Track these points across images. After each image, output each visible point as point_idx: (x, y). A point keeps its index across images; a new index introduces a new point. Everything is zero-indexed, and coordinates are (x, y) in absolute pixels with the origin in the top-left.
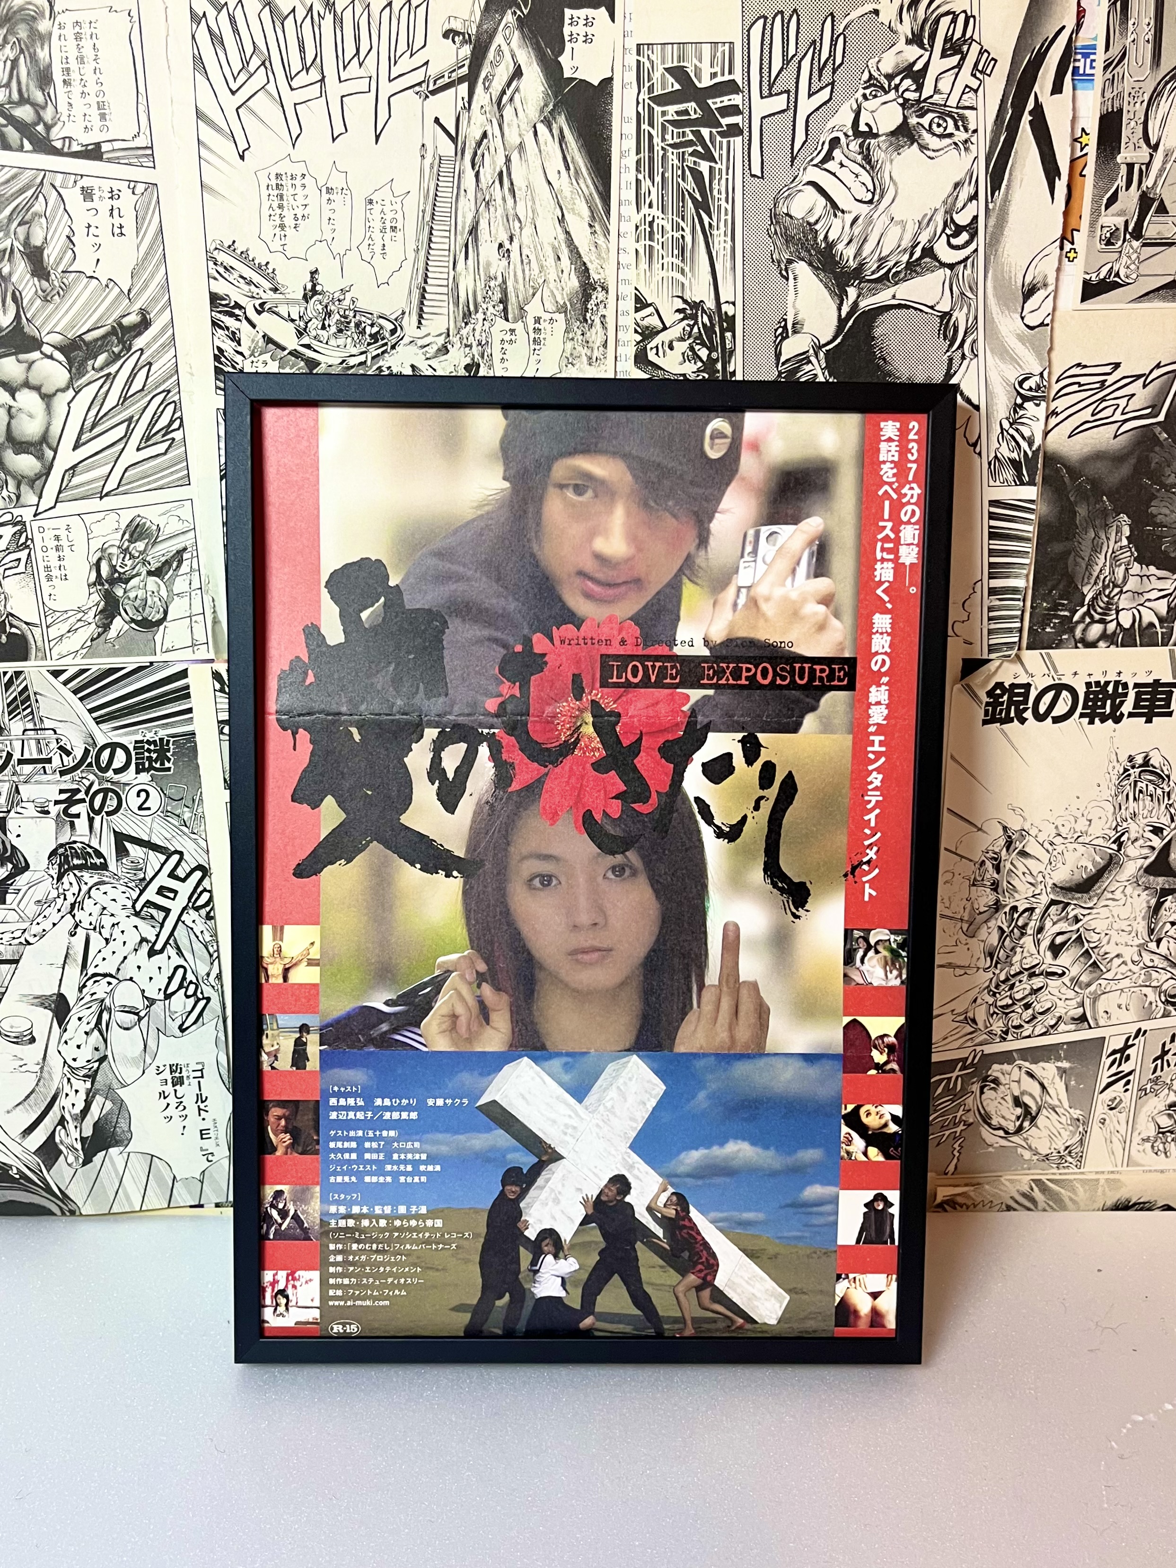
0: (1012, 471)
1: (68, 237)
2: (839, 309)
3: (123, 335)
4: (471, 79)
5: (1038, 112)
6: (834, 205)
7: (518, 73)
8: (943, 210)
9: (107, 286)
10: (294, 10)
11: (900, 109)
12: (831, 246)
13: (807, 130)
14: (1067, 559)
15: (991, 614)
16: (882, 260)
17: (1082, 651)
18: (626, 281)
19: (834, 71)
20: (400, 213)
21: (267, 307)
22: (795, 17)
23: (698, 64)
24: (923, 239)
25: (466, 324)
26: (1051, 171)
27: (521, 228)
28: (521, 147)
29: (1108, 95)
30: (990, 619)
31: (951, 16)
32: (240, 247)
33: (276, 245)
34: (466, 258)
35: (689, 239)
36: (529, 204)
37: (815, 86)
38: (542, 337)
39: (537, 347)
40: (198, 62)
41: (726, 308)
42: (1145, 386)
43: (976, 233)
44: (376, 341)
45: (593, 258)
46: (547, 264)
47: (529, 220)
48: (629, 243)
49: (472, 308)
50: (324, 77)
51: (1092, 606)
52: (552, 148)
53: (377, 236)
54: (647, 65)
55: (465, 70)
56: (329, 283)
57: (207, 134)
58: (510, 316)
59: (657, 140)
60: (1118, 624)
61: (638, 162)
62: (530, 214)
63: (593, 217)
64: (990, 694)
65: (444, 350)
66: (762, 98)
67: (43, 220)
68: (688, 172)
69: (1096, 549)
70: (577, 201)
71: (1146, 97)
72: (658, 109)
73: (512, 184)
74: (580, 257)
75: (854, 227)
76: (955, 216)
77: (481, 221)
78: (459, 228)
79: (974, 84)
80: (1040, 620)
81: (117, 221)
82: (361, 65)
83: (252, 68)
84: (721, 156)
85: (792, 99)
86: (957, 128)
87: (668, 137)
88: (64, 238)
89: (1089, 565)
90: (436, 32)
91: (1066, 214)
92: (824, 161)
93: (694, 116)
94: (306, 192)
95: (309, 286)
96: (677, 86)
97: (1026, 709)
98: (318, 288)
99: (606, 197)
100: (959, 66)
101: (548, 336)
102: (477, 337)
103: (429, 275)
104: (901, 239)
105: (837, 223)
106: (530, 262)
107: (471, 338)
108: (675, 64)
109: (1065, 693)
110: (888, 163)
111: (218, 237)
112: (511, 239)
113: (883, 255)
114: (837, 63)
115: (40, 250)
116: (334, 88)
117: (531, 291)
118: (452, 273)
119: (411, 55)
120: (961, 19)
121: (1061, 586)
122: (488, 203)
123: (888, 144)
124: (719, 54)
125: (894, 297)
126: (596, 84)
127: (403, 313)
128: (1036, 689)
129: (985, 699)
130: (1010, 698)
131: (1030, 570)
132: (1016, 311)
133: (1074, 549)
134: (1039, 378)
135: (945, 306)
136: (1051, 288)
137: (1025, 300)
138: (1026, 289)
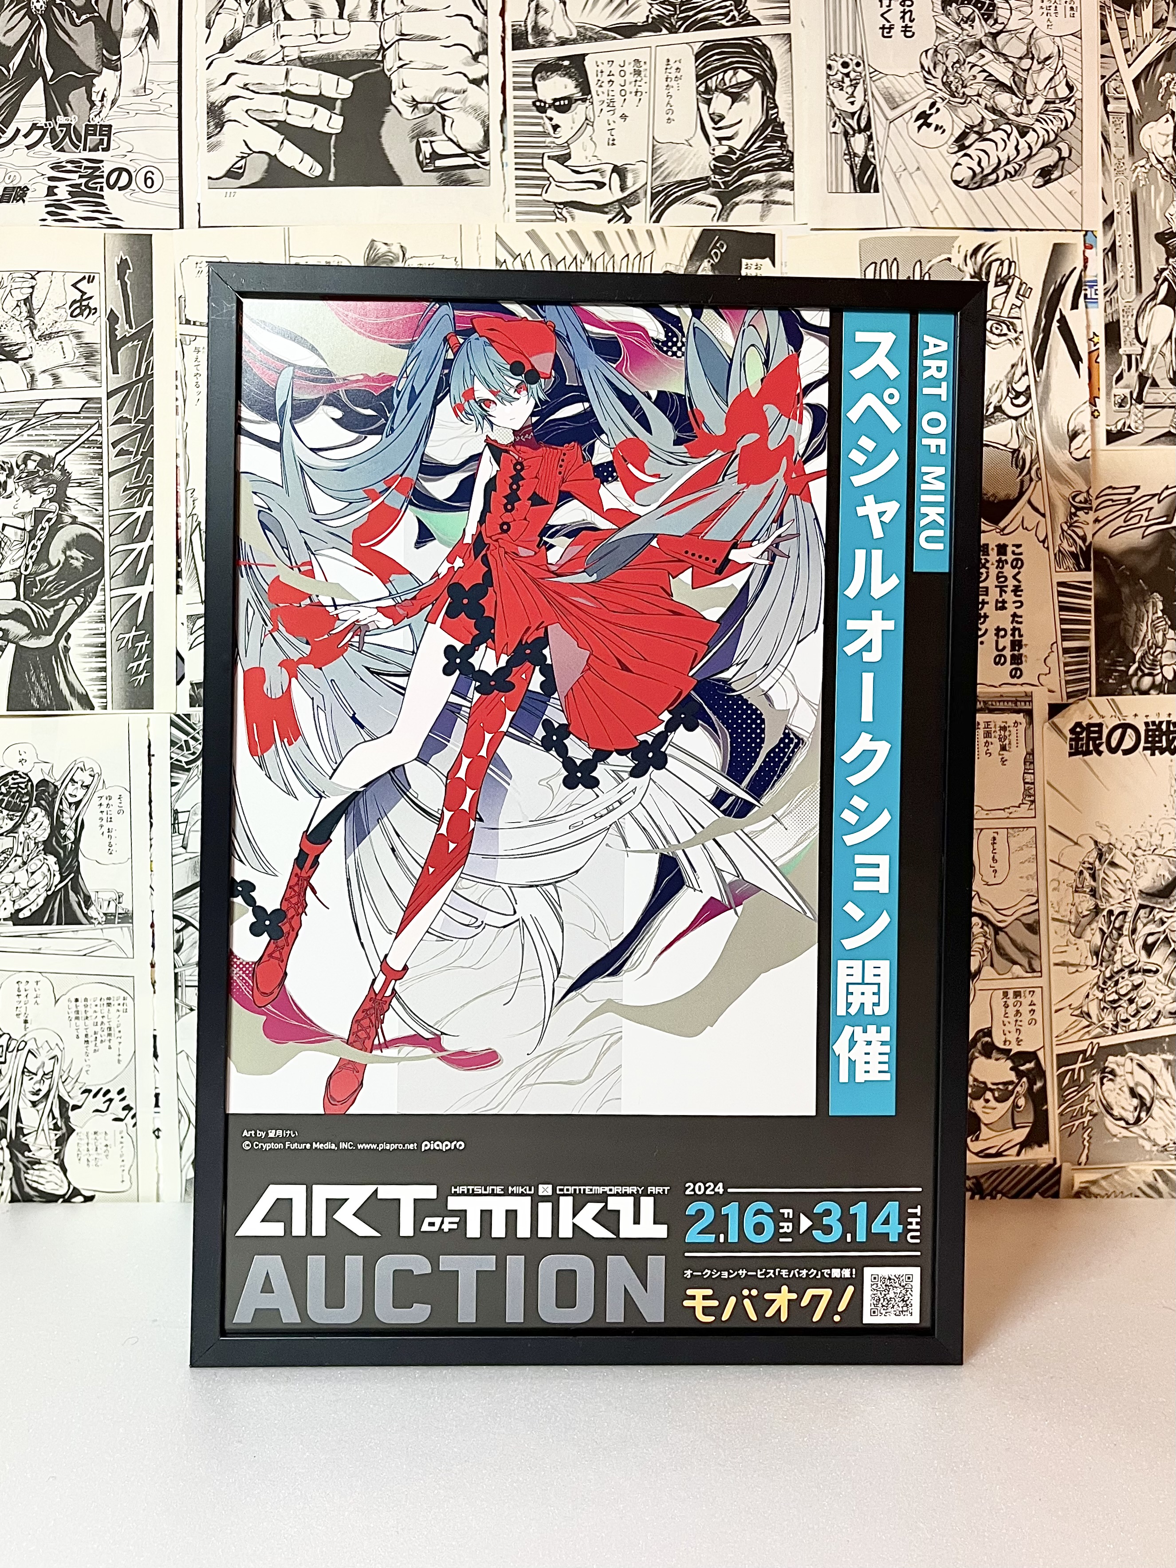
0: (1072, 561)
5: (1063, 320)
8: (1005, 383)
10: (564, 259)
14: (1119, 627)
15: (1067, 668)
17: (1138, 697)
22: (895, 262)
24: (994, 400)
26: (1076, 358)
29: (1109, 311)
30: (1066, 672)
31: (999, 262)
42: (1159, 502)
43: (1030, 397)
51: (1141, 662)
60: (1163, 676)
64: (1072, 731)
69: (1140, 619)
71: (1135, 313)
76: (1015, 384)
79: (1018, 303)
80: (1103, 673)
86: (1009, 330)
89: (1137, 630)
91: (1090, 384)
97: (1101, 744)
100: (1007, 292)
109: (1129, 731)
120: (1006, 263)
121: (1116, 647)
128: (1107, 727)
129: (1069, 736)
130: (1088, 735)
131: (1092, 635)
132: (1065, 449)
133: (1123, 619)
134: (1085, 495)
135: (1014, 445)
136: (1088, 433)
137: (1071, 441)
138: (1070, 433)
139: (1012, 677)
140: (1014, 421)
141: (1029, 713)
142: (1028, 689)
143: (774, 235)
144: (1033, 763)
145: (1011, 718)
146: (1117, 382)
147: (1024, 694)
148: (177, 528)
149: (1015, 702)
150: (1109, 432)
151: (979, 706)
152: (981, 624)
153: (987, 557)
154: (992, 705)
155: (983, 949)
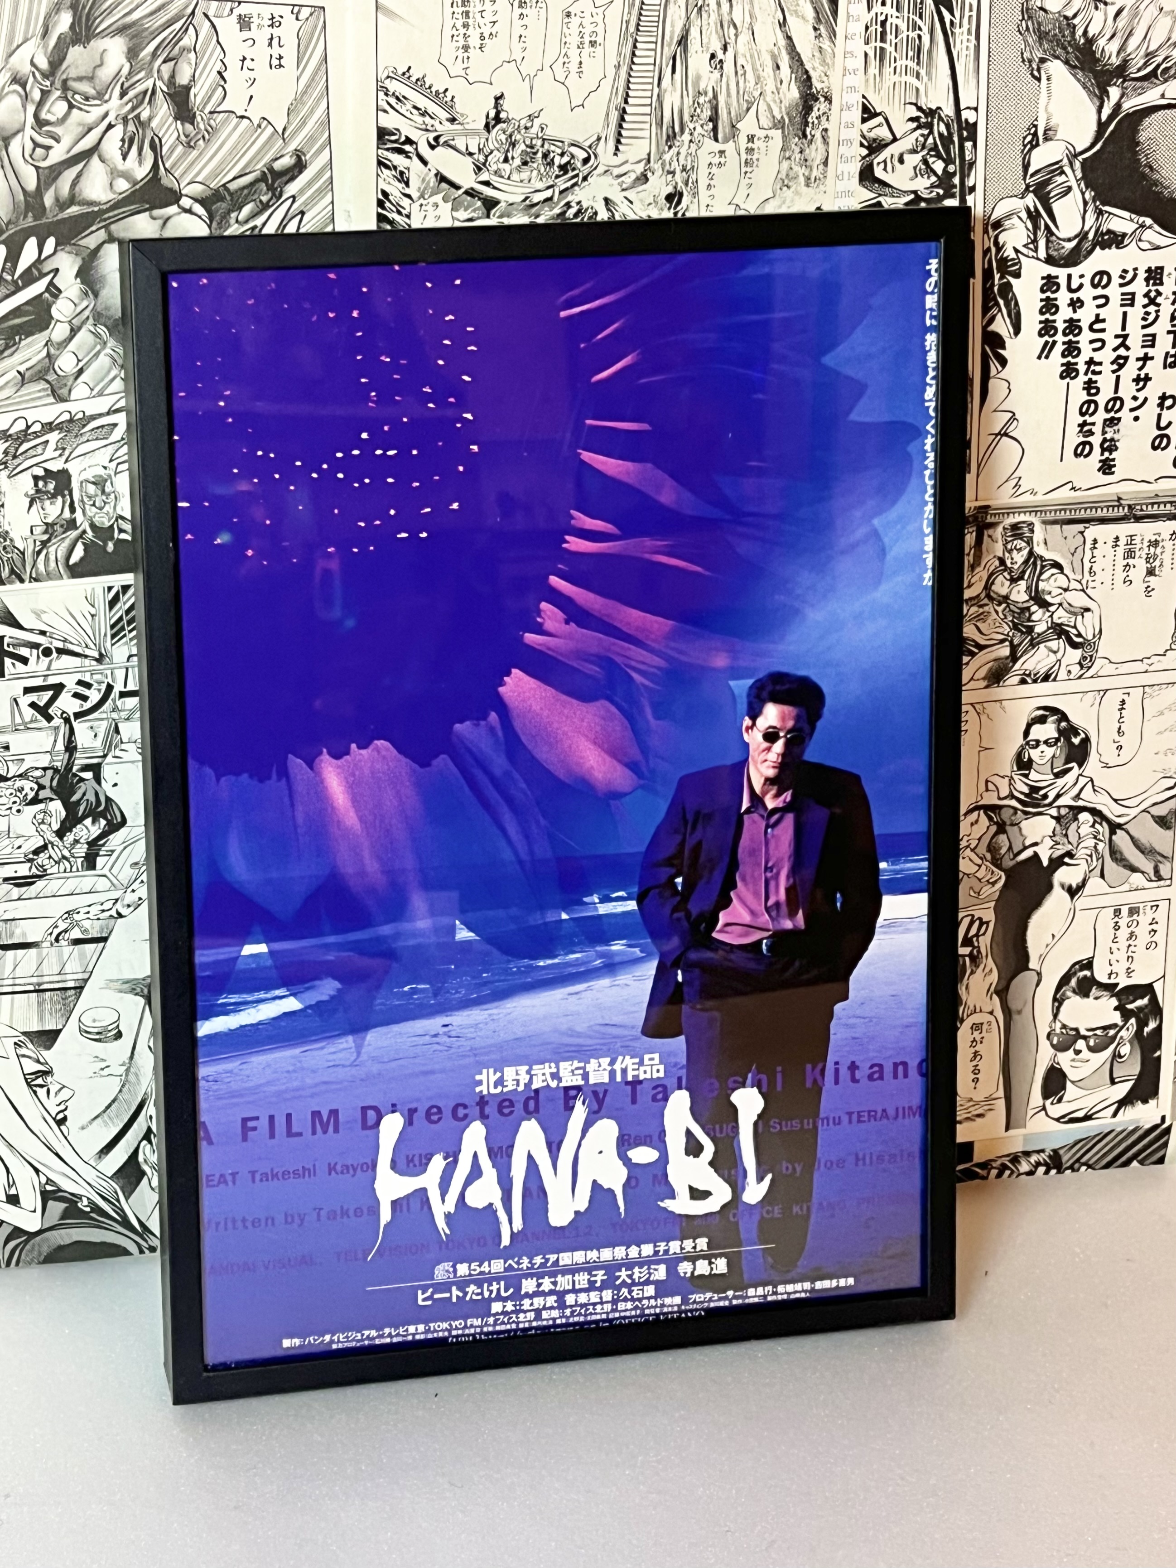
1: (219, 73)
2: (1099, 111)
3: (273, 182)
9: (259, 126)
12: (1090, 42)
16: (1150, 55)
18: (853, 89)
20: (601, 25)
21: (442, 140)
25: (670, 147)
27: (737, 35)
32: (415, 74)
33: (457, 69)
34: (674, 72)
35: (926, 40)
36: (748, 7)
38: (755, 157)
39: (749, 169)
41: (968, 116)
44: (566, 172)
45: (817, 65)
46: (765, 74)
47: (746, 25)
48: (858, 47)
49: (677, 129)
53: (573, 53)
56: (513, 109)
58: (720, 136)
62: (748, 19)
63: (818, 20)
65: (643, 178)
67: (192, 55)
74: (802, 64)
75: (1119, 19)
77: (692, 29)
78: (667, 38)
81: (276, 51)
88: (214, 73)
95: (492, 114)
98: (503, 115)
101: (762, 157)
102: (682, 162)
103: (631, 93)
104: (1171, 31)
105: (1098, 17)
106: (745, 73)
107: (675, 164)
111: (392, 65)
112: (725, 48)
113: (1151, 48)
115: (187, 89)
117: (745, 106)
118: (656, 90)
122: (700, 9)
125: (1163, 96)
127: (599, 139)
145: (1166, 528)
151: (1121, 513)
152: (1138, 390)
153: (1160, 288)
154: (1142, 510)
155: (1091, 856)
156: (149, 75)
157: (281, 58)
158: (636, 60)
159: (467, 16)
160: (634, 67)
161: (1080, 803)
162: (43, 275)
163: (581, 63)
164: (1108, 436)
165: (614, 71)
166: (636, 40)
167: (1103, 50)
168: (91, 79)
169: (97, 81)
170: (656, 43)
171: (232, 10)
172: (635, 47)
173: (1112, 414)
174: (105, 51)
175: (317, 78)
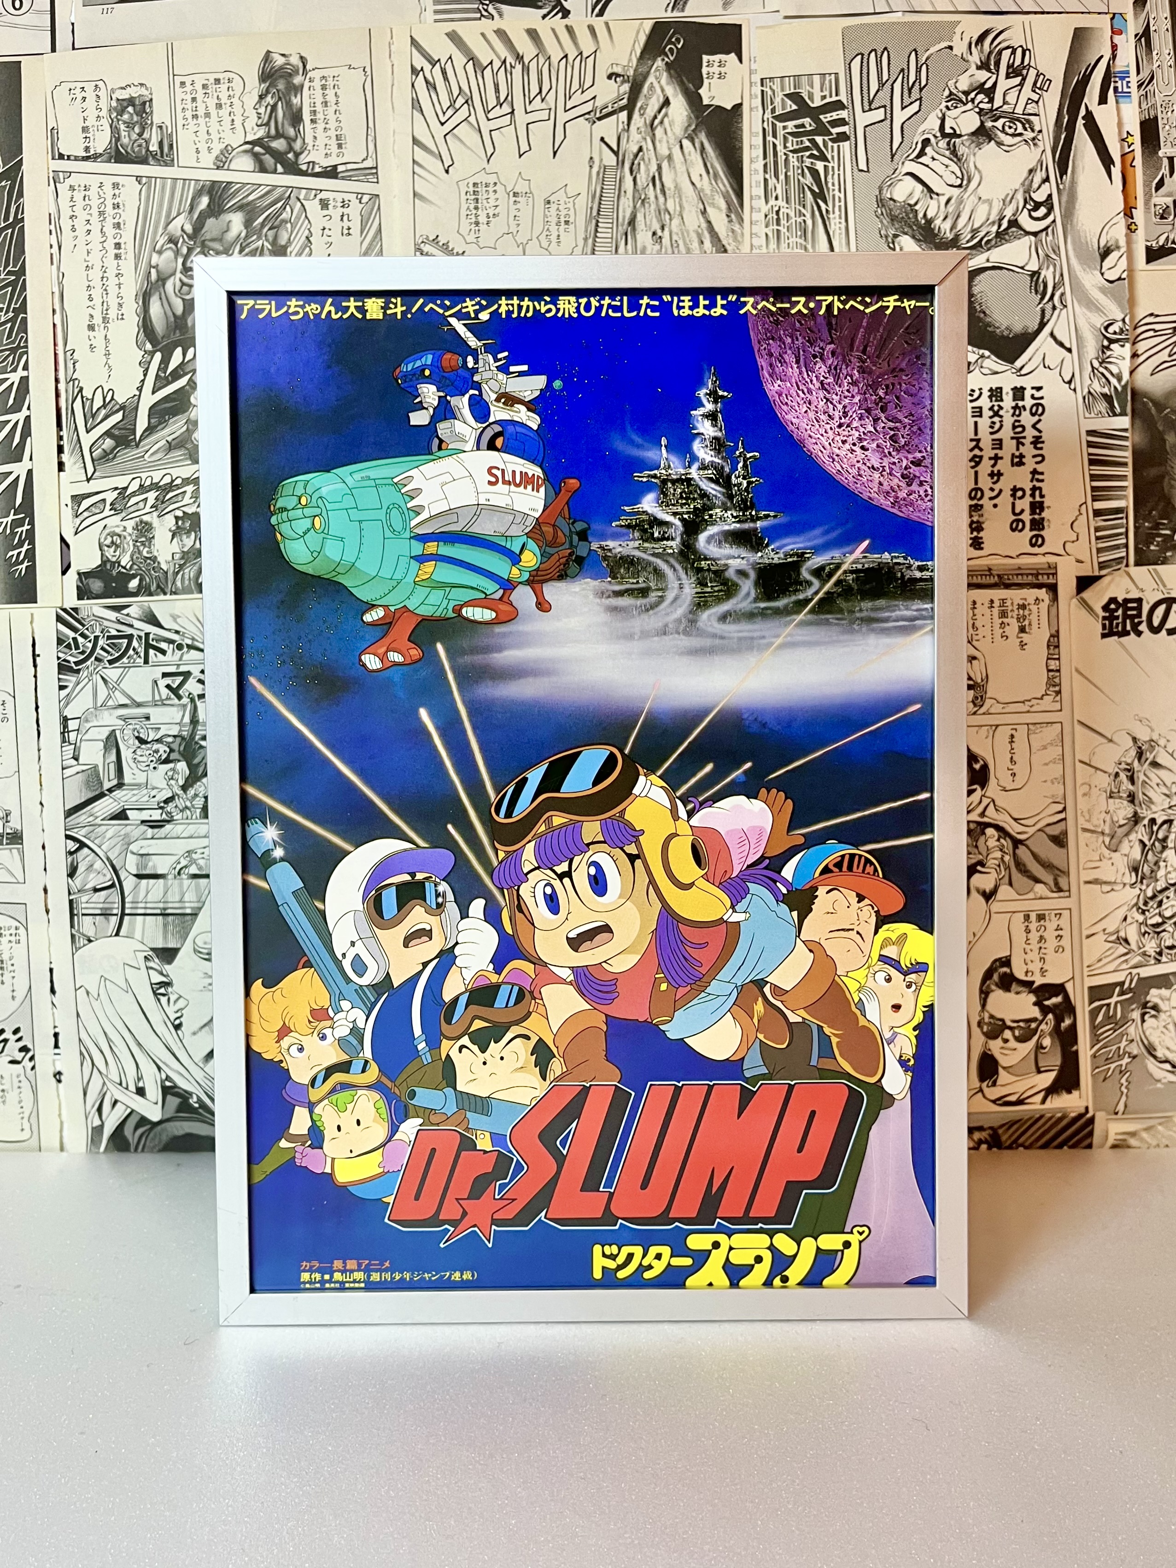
0: (1105, 404)
1: (307, 238)
4: (630, 108)
6: (930, 190)
7: (667, 102)
8: (1021, 191)
10: (491, 63)
11: (977, 116)
12: (929, 222)
13: (902, 134)
14: (1163, 481)
15: (1098, 534)
16: (975, 232)
19: (921, 90)
20: (572, 210)
22: (886, 53)
23: (811, 90)
24: (1009, 213)
26: (1107, 161)
27: (671, 220)
28: (670, 157)
29: (1144, 106)
30: (1098, 538)
31: (1010, 50)
32: (442, 240)
33: (471, 238)
34: (626, 244)
35: (809, 222)
36: (677, 200)
37: (907, 101)
40: (416, 104)
43: (1052, 208)
45: (731, 241)
46: (693, 247)
47: (677, 213)
48: (761, 229)
50: (513, 110)
52: (696, 158)
53: (553, 228)
54: (770, 93)
55: (625, 101)
57: (420, 154)
59: (780, 148)
61: (765, 165)
62: (678, 208)
63: (729, 209)
64: (1105, 608)
66: (864, 112)
67: (289, 225)
68: (806, 170)
70: (716, 197)
72: (780, 125)
73: (663, 185)
74: (720, 240)
75: (949, 206)
76: (1032, 194)
77: (638, 215)
78: (620, 220)
79: (1035, 97)
80: (1143, 539)
81: (346, 224)
82: (543, 100)
83: (457, 105)
84: (833, 157)
85: (889, 112)
86: (1025, 129)
87: (789, 145)
88: (303, 237)
90: (601, 75)
91: (1125, 192)
92: (919, 156)
93: (809, 128)
94: (497, 196)
96: (794, 107)
97: (1140, 623)
99: (740, 194)
100: (1022, 85)
104: (989, 214)
105: (933, 204)
106: (678, 246)
108: (792, 91)
110: (972, 156)
111: (425, 233)
112: (663, 228)
113: (975, 226)
114: (923, 85)
115: (285, 248)
116: (521, 118)
119: (583, 92)
120: (1019, 52)
121: (1160, 507)
122: (643, 201)
123: (969, 142)
124: (827, 82)
125: (988, 261)
126: (729, 107)
128: (1148, 603)
129: (1102, 614)
130: (1124, 613)
131: (1130, 493)
132: (1096, 269)
133: (1168, 473)
134: (1120, 324)
135: (1033, 266)
136: (1123, 250)
137: (1102, 261)
138: (1102, 250)
139: (1032, 545)
140: (1033, 238)
141: (1053, 589)
142: (1051, 559)
143: (740, 25)
144: (1058, 647)
145: (1031, 594)
146: (1157, 189)
147: (1047, 566)
148: (57, 395)
149: (1036, 575)
150: (1149, 249)
151: (992, 580)
152: (994, 483)
153: (1001, 404)
154: (1009, 579)
155: (999, 866)
156: (259, 238)
157: (349, 229)
158: (598, 235)
159: (477, 202)
160: (597, 240)
161: (986, 820)
162: (186, 374)
163: (559, 236)
164: (975, 519)
165: (582, 242)
166: (598, 221)
167: (939, 228)
168: (220, 240)
169: (224, 241)
170: (612, 223)
171: (315, 195)
172: (597, 226)
173: (975, 502)
174: (230, 221)
175: (375, 243)
